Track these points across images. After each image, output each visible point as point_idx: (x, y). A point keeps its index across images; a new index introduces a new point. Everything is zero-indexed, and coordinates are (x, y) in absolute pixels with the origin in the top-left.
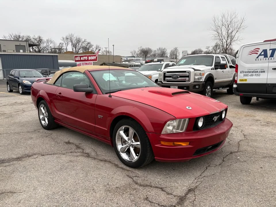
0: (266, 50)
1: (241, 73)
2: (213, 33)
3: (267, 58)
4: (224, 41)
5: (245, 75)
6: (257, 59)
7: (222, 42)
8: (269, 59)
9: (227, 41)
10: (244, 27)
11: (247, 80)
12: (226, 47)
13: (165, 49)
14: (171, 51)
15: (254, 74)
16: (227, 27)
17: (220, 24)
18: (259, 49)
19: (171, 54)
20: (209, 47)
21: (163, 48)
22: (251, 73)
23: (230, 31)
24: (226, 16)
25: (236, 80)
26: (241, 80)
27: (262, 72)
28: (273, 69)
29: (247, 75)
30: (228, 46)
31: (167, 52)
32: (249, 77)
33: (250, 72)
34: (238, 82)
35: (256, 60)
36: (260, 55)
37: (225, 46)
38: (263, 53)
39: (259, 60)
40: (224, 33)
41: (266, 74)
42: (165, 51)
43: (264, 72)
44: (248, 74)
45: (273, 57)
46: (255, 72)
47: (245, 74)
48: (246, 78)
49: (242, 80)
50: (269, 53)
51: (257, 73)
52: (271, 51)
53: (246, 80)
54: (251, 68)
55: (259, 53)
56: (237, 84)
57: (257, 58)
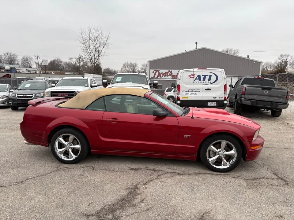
0: (200, 76)
1: (183, 92)
2: (81, 46)
3: (201, 82)
4: (92, 55)
5: (186, 94)
6: (194, 82)
7: (91, 56)
8: (202, 82)
9: (95, 55)
10: (109, 44)
12: (95, 61)
13: (14, 54)
14: (23, 58)
15: (193, 93)
16: (93, 41)
17: (88, 38)
18: (195, 74)
19: (23, 62)
20: (72, 58)
21: (12, 54)
22: (191, 92)
23: (97, 46)
24: (92, 31)
25: (180, 97)
27: (198, 91)
28: (205, 90)
29: (188, 94)
30: (96, 60)
31: (17, 59)
32: (190, 95)
33: (190, 91)
34: (181, 99)
35: (193, 82)
36: (196, 79)
37: (93, 60)
38: (198, 78)
39: (196, 82)
40: (92, 47)
41: (201, 93)
42: (15, 57)
43: (200, 91)
44: (188, 92)
45: (205, 81)
46: (193, 91)
47: (186, 92)
48: (187, 96)
50: (202, 78)
51: (195, 92)
52: (203, 76)
53: (187, 98)
54: (190, 88)
55: (195, 77)
56: (180, 101)
57: (194, 81)
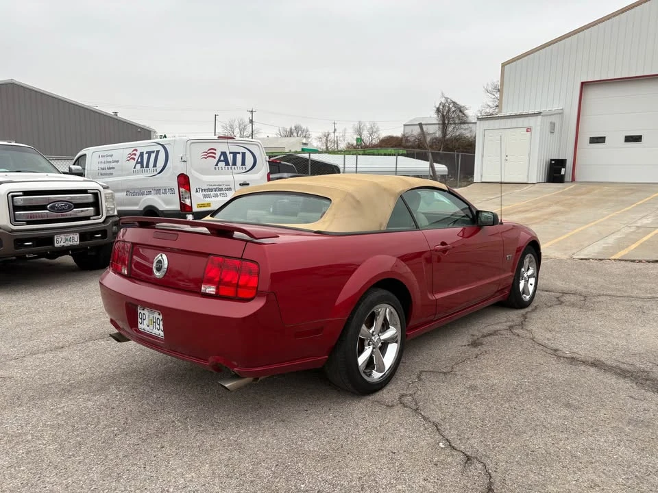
0: (225, 153)
1: (197, 191)
3: (229, 167)
5: (206, 196)
6: (217, 167)
8: (231, 168)
11: (211, 205)
15: (219, 193)
18: (215, 150)
22: (214, 192)
25: (190, 205)
26: (199, 206)
27: (227, 189)
28: (240, 185)
29: (208, 196)
32: (213, 199)
33: (212, 190)
34: (195, 209)
35: (215, 168)
36: (219, 160)
38: (222, 158)
39: (220, 169)
43: (230, 189)
44: (209, 193)
45: (236, 165)
46: (218, 189)
47: (204, 193)
48: (208, 200)
49: (203, 205)
50: (230, 158)
51: (222, 192)
52: (232, 155)
53: (209, 205)
54: (212, 182)
55: (217, 157)
56: (192, 213)
57: (217, 165)
